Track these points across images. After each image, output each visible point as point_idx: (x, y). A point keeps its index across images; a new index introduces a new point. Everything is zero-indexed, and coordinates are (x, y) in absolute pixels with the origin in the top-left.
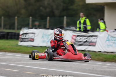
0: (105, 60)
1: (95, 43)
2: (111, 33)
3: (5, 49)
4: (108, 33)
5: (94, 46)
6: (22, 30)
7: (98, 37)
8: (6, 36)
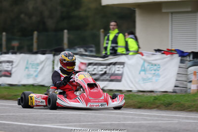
0: (139, 105)
1: (121, 75)
4: (143, 57)
5: (120, 81)
7: (125, 65)
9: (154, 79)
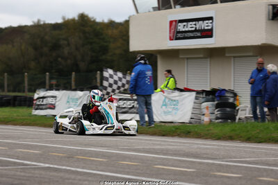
0: (164, 133)
2: (169, 94)
3: (13, 121)
4: (165, 94)
6: (37, 92)
8: (12, 102)
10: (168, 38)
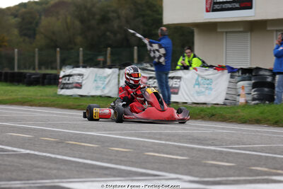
1: (178, 88)
2: (202, 72)
4: (198, 72)
5: (176, 93)
7: (182, 79)
8: (41, 80)
9: (207, 92)
10: (205, 9)
